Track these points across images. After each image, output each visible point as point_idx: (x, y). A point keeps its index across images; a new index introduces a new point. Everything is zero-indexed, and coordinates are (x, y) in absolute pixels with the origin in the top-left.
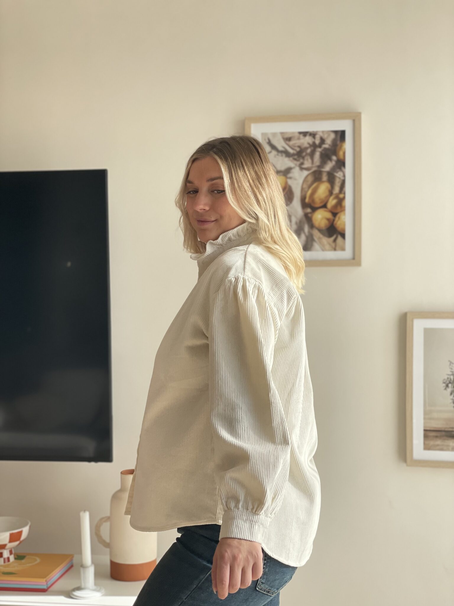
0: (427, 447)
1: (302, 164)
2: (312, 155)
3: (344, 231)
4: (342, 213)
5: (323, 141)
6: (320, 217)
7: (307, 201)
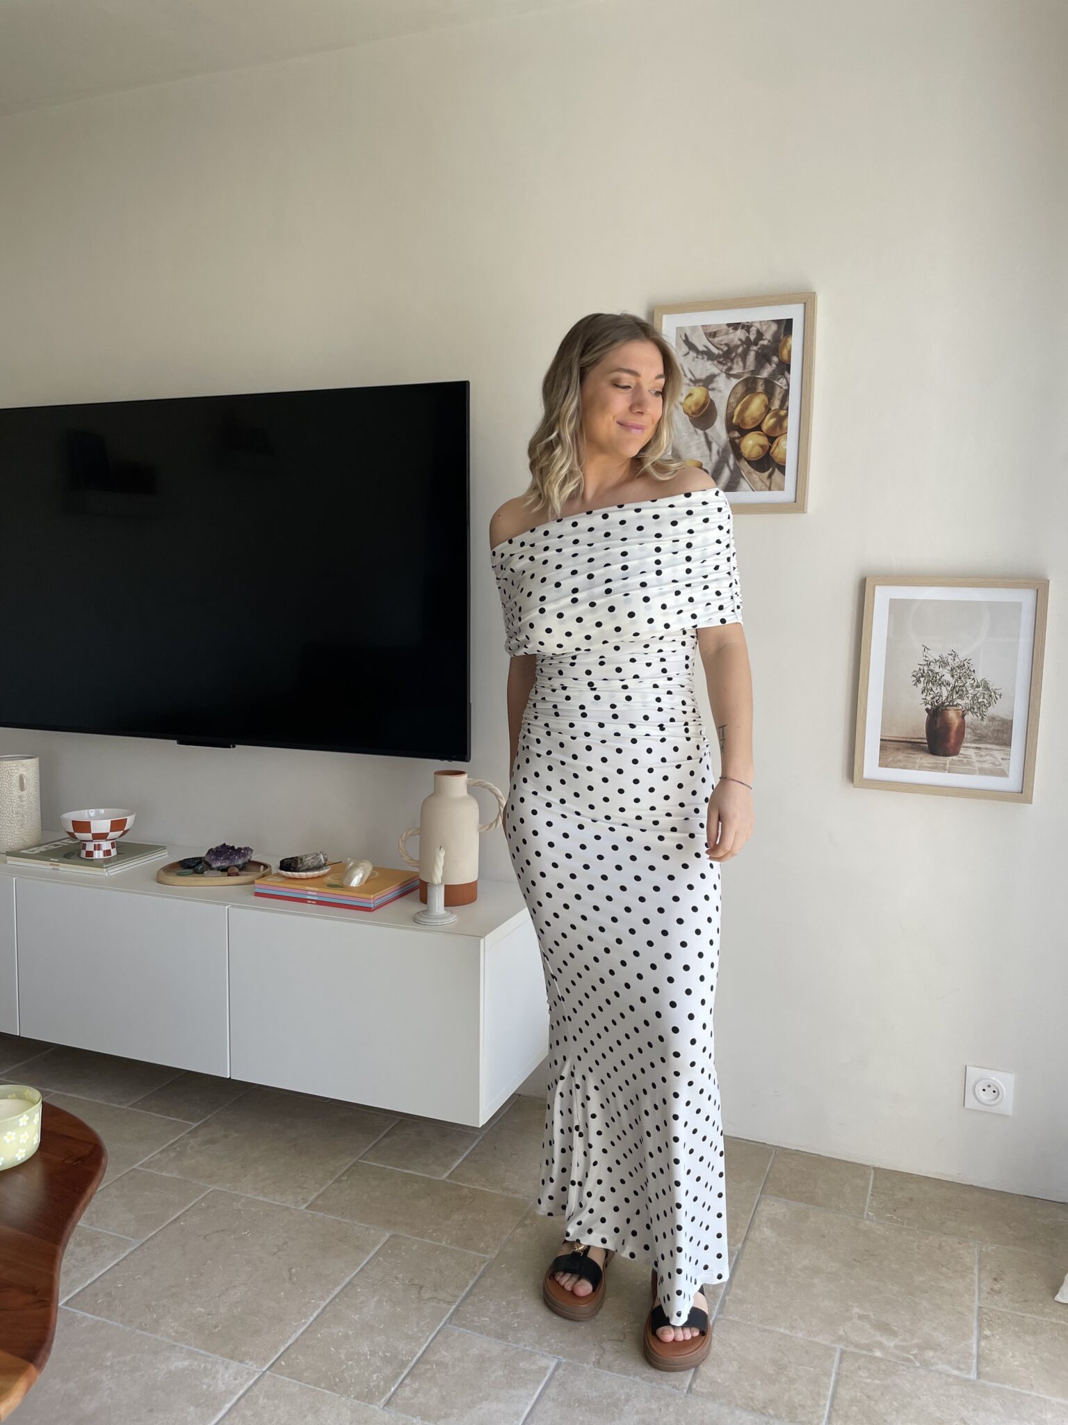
0: (883, 764)
1: (730, 369)
2: (744, 356)
3: (785, 463)
4: (783, 437)
5: (760, 335)
6: (752, 444)
7: (734, 421)
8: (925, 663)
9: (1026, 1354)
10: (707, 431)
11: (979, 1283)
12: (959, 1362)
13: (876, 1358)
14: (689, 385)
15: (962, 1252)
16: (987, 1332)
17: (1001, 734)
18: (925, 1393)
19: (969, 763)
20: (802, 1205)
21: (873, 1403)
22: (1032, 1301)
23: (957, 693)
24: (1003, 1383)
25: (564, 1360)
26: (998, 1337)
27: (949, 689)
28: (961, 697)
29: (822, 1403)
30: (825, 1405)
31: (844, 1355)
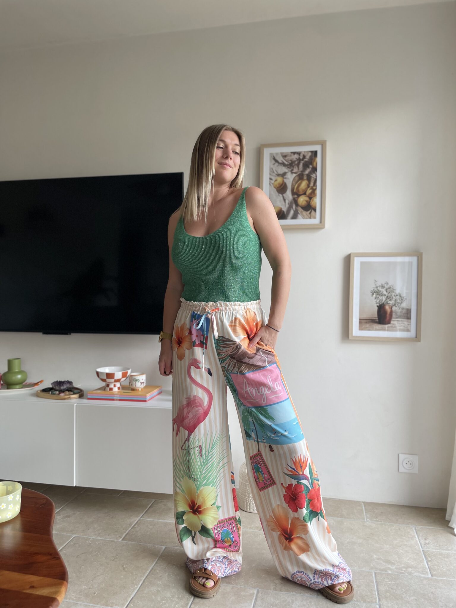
0: (361, 329)
3: (316, 207)
4: (315, 198)
5: (304, 157)
6: (302, 200)
7: (295, 190)
8: (375, 287)
9: (448, 566)
10: (284, 195)
11: (420, 542)
12: (422, 571)
13: (389, 573)
14: (275, 176)
15: (408, 530)
16: (430, 559)
17: (407, 315)
18: (414, 584)
19: (395, 327)
20: (339, 519)
21: (394, 591)
22: (442, 545)
23: (389, 298)
24: (443, 577)
25: (260, 590)
26: (434, 560)
27: (386, 297)
28: (390, 300)
29: (374, 593)
30: (375, 594)
31: (376, 574)
